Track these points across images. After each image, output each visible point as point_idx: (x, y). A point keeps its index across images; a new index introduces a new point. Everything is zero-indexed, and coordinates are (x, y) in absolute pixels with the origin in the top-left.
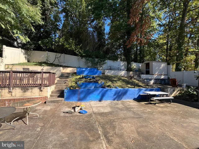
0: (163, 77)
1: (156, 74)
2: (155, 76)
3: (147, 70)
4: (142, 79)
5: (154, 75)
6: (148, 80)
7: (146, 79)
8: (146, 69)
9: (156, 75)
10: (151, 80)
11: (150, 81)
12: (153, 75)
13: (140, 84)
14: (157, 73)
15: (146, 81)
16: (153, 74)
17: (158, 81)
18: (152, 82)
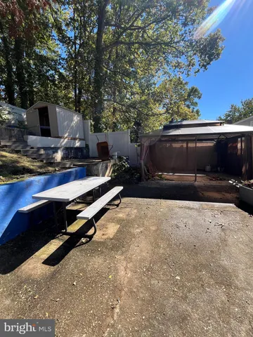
0: (78, 144)
1: (66, 136)
2: (64, 142)
3: (45, 127)
4: (32, 148)
5: (62, 140)
6: (50, 152)
7: (45, 149)
8: (41, 125)
9: (66, 140)
10: (55, 150)
11: (54, 153)
12: (61, 138)
13: (26, 162)
14: (67, 134)
15: (42, 152)
16: (60, 135)
17: (71, 153)
18: (59, 156)
